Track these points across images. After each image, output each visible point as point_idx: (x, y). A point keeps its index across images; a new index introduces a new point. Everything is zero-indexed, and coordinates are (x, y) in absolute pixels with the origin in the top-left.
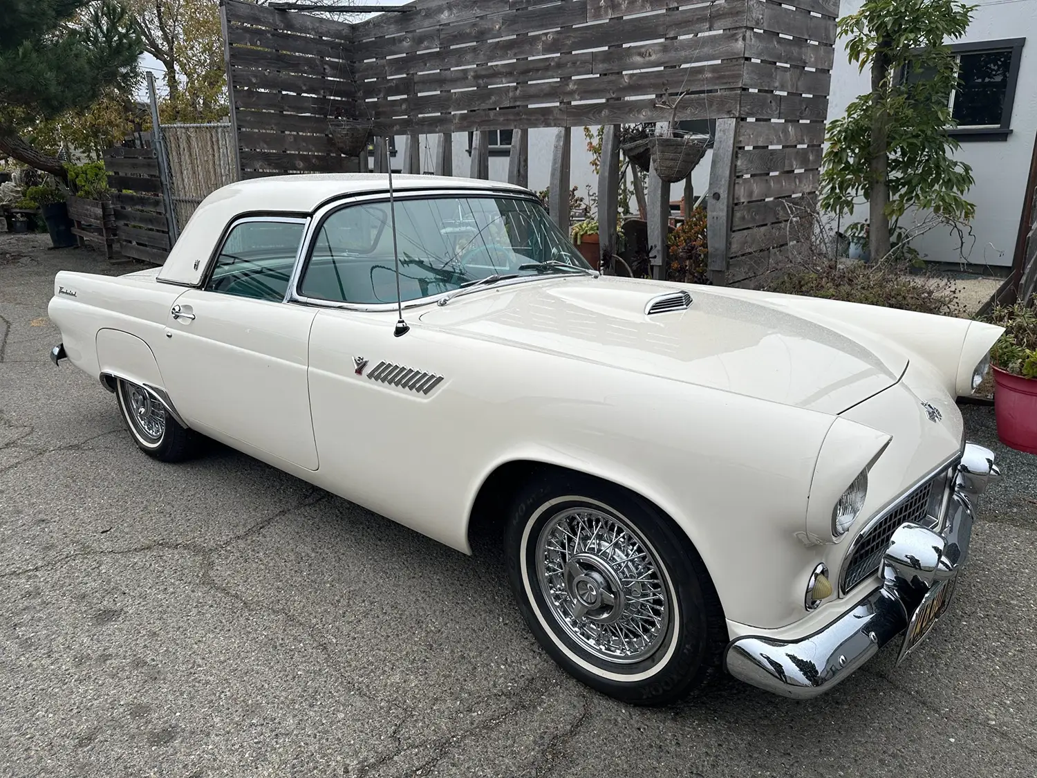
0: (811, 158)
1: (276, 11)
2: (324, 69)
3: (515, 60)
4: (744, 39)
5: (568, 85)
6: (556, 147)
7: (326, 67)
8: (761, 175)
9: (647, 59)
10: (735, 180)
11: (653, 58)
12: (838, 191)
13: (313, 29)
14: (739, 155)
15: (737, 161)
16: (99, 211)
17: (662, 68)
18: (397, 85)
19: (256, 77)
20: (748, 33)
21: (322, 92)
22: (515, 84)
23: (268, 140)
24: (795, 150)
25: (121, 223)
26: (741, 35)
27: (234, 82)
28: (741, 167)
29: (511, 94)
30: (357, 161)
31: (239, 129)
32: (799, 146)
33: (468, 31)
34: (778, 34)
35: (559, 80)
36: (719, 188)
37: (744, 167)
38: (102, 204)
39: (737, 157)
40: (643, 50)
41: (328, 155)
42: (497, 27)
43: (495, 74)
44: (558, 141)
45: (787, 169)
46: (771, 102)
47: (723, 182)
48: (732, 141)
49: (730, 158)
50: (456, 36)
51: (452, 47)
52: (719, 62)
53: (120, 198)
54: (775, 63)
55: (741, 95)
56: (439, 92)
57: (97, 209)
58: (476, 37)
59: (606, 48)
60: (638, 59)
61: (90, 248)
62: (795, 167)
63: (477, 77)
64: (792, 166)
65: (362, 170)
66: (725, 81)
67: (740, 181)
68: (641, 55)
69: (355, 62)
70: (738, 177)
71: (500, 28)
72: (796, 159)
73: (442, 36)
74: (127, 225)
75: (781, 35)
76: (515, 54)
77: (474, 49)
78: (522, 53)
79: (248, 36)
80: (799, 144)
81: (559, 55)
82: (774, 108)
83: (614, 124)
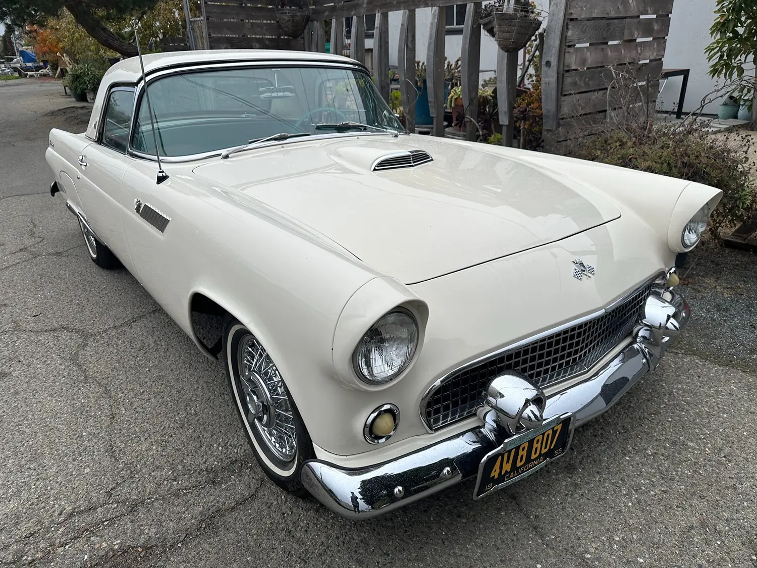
0: (655, 28)
6: (432, 24)
8: (598, 44)
10: (565, 49)
12: (725, 58)
14: (570, 27)
15: (567, 32)
23: (231, 27)
24: (636, 20)
28: (572, 38)
30: (302, 42)
31: (208, 19)
32: (641, 17)
36: (551, 57)
37: (575, 38)
39: (567, 28)
41: (279, 37)
44: (433, 19)
45: (626, 38)
47: (554, 51)
48: (562, 14)
49: (560, 29)
62: (636, 36)
64: (633, 36)
65: (306, 49)
67: (571, 50)
70: (570, 46)
72: (637, 29)
80: (642, 14)
83: (474, 3)
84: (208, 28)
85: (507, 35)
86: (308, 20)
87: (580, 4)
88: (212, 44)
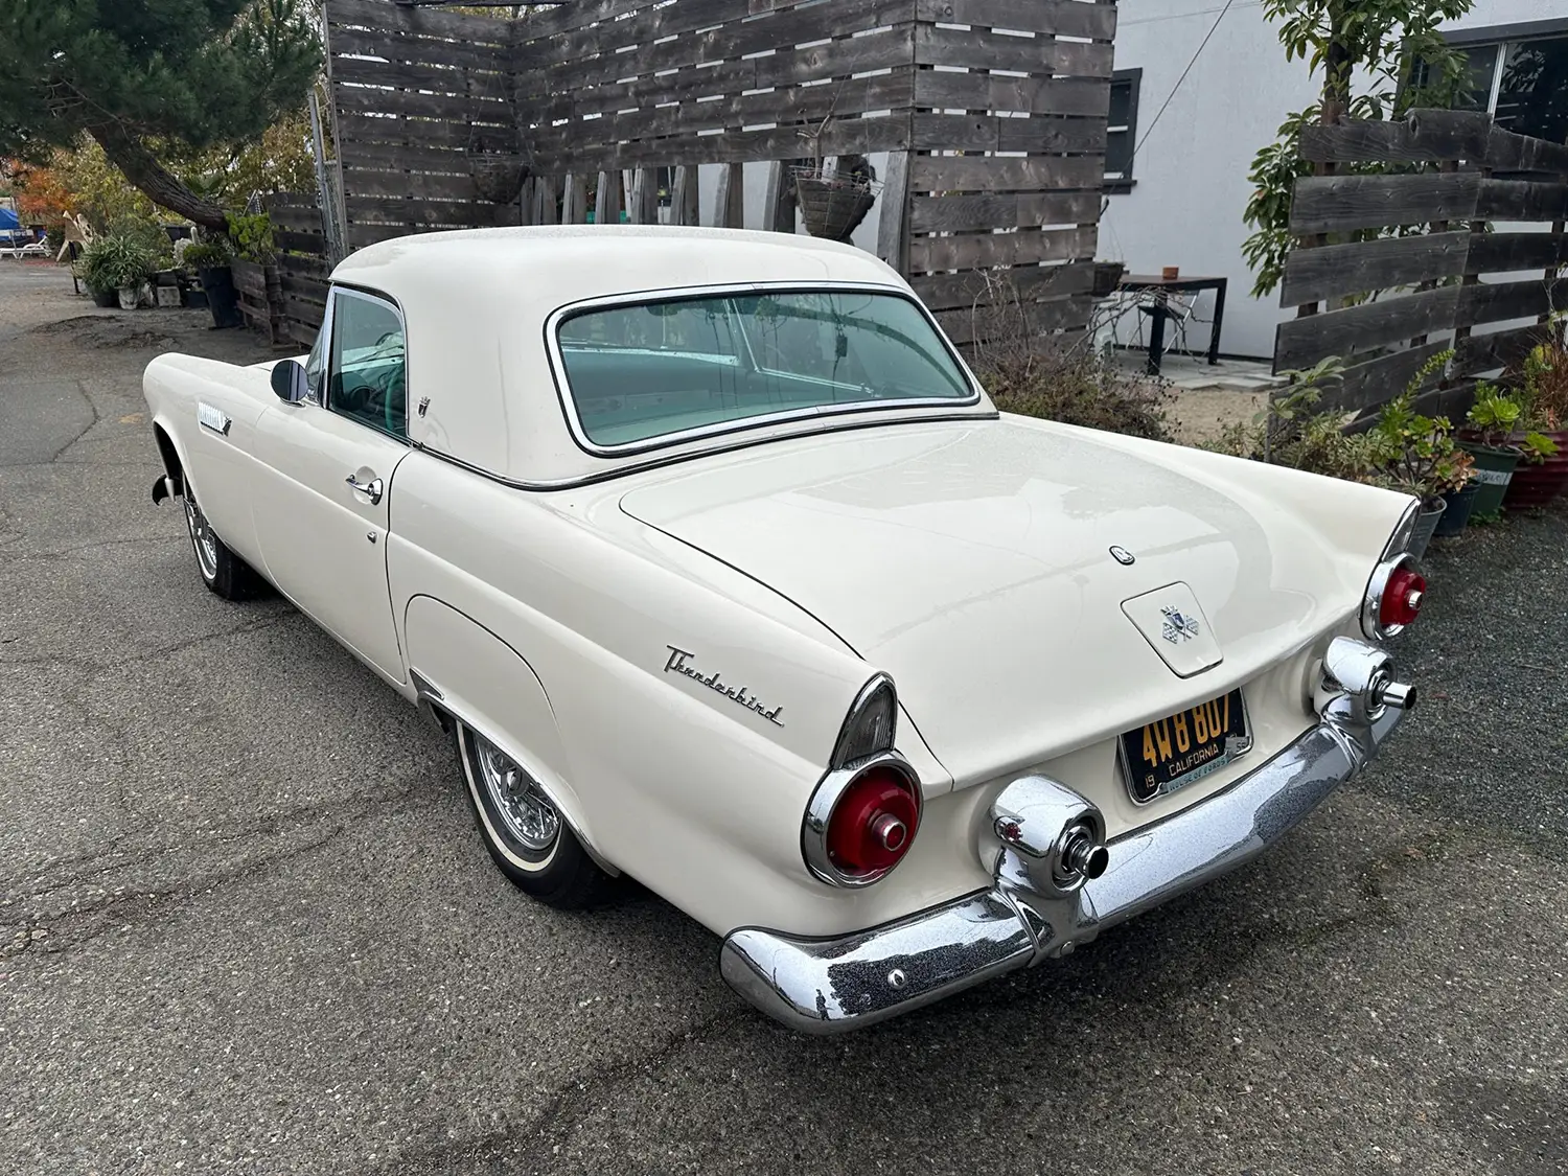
0: (1075, 209)
1: (398, 8)
2: (469, 84)
3: (677, 71)
4: (913, 39)
5: (731, 104)
6: (719, 191)
7: (470, 81)
8: (970, 233)
9: (813, 67)
10: (910, 241)
11: (819, 65)
13: (452, 30)
14: (916, 205)
15: (912, 213)
16: (262, 279)
17: (829, 81)
18: (556, 105)
19: (367, 96)
20: (920, 31)
21: (465, 116)
22: (677, 103)
23: (387, 183)
24: (1037, 197)
25: (288, 296)
26: (909, 33)
27: (337, 104)
28: (919, 222)
29: (673, 118)
30: (517, 211)
31: (345, 167)
33: (628, 29)
34: (990, 29)
35: (722, 97)
36: (888, 251)
37: (928, 222)
38: (266, 270)
39: (912, 207)
40: (808, 55)
41: (474, 201)
42: (657, 23)
43: (657, 90)
44: (722, 183)
45: (1023, 225)
46: (979, 127)
47: (891, 243)
48: (901, 184)
49: (899, 208)
50: (614, 37)
51: (618, 51)
52: (889, 71)
53: (285, 261)
54: (988, 71)
55: (912, 118)
56: (600, 115)
57: (259, 276)
58: (636, 38)
59: (773, 52)
60: (803, 67)
61: (258, 328)
62: (1039, 221)
63: (638, 94)
64: (1034, 220)
65: (524, 220)
66: (894, 98)
67: (921, 241)
68: (806, 61)
69: (514, 74)
70: (918, 235)
71: (660, 25)
73: (602, 37)
74: (293, 297)
75: (994, 31)
76: (677, 62)
77: (634, 54)
78: (683, 59)
79: (357, 42)
81: (722, 62)
82: (987, 136)
83: (781, 160)
84: (345, 181)
85: (817, 215)
86: (525, 174)
87: (931, 169)
88: (350, 209)
